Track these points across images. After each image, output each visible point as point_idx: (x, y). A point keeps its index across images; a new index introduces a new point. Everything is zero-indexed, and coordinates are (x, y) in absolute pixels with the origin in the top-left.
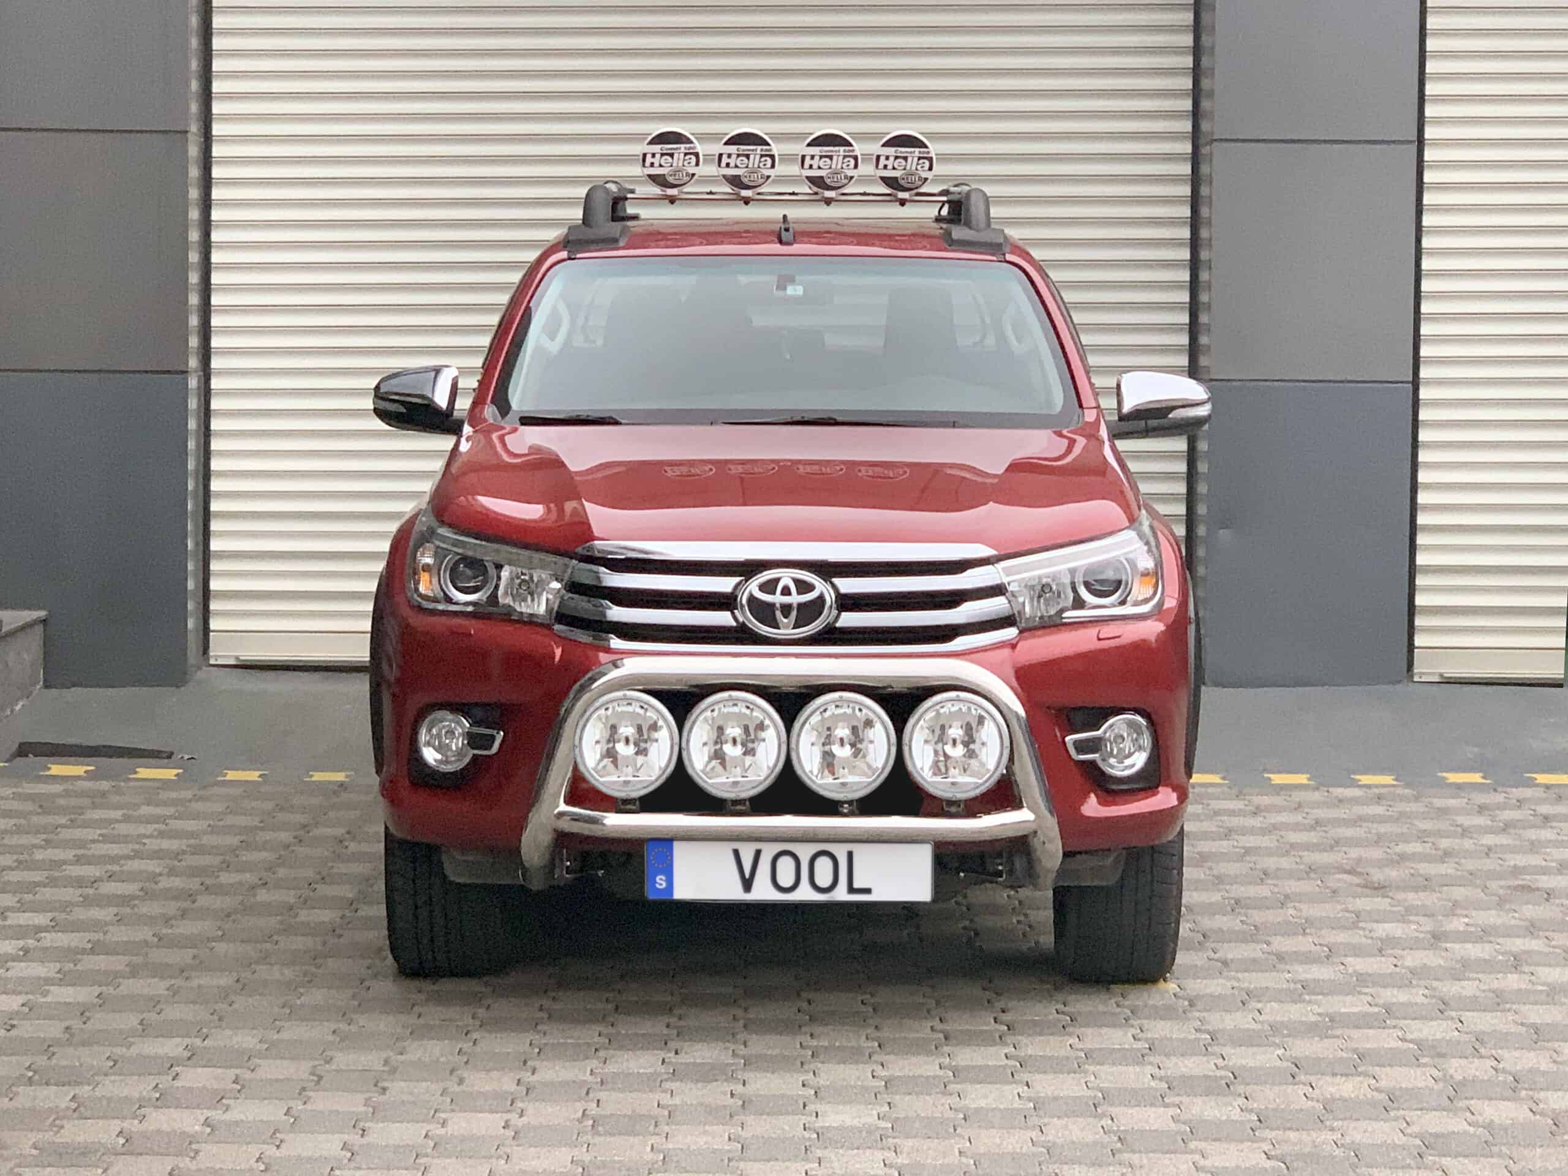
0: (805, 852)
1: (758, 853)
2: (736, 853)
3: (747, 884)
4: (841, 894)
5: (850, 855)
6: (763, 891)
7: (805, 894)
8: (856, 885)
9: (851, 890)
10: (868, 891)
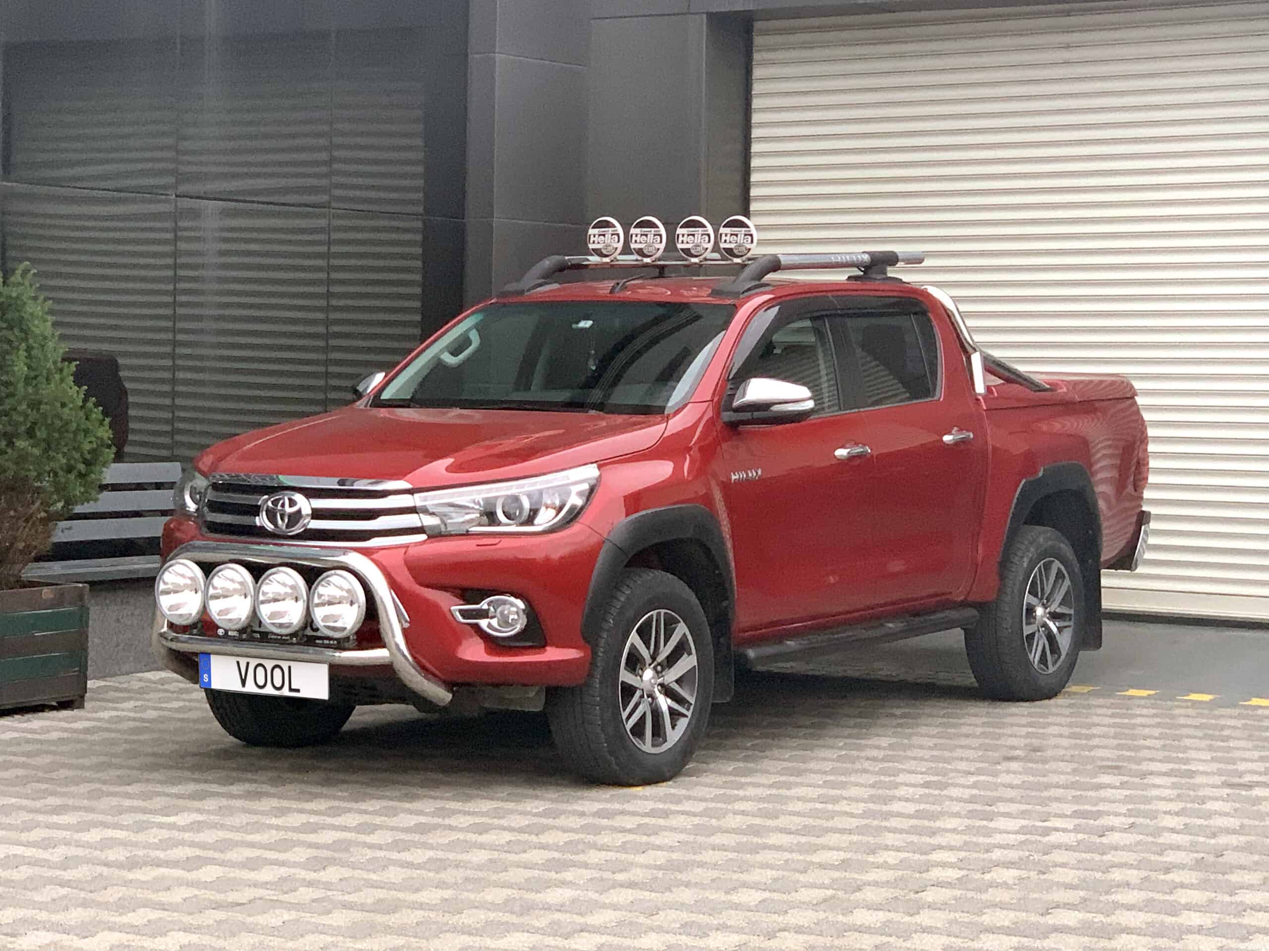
0: (269, 664)
1: (248, 663)
2: (238, 663)
3: (243, 682)
4: (286, 692)
5: (290, 668)
6: (250, 688)
7: (269, 690)
8: (293, 687)
9: (291, 690)
10: (298, 691)
